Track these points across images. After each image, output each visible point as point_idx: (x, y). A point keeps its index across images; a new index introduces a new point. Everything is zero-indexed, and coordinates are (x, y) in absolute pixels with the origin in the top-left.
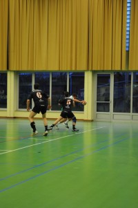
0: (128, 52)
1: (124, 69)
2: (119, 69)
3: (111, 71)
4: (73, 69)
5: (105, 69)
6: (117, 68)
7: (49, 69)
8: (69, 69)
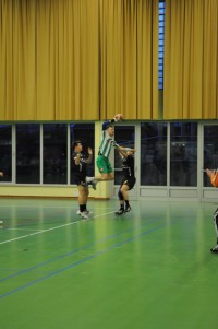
0: (161, 90)
1: (156, 117)
2: (149, 118)
3: (136, 121)
4: (77, 118)
5: (127, 118)
6: (146, 116)
7: (38, 119)
8: (70, 119)
